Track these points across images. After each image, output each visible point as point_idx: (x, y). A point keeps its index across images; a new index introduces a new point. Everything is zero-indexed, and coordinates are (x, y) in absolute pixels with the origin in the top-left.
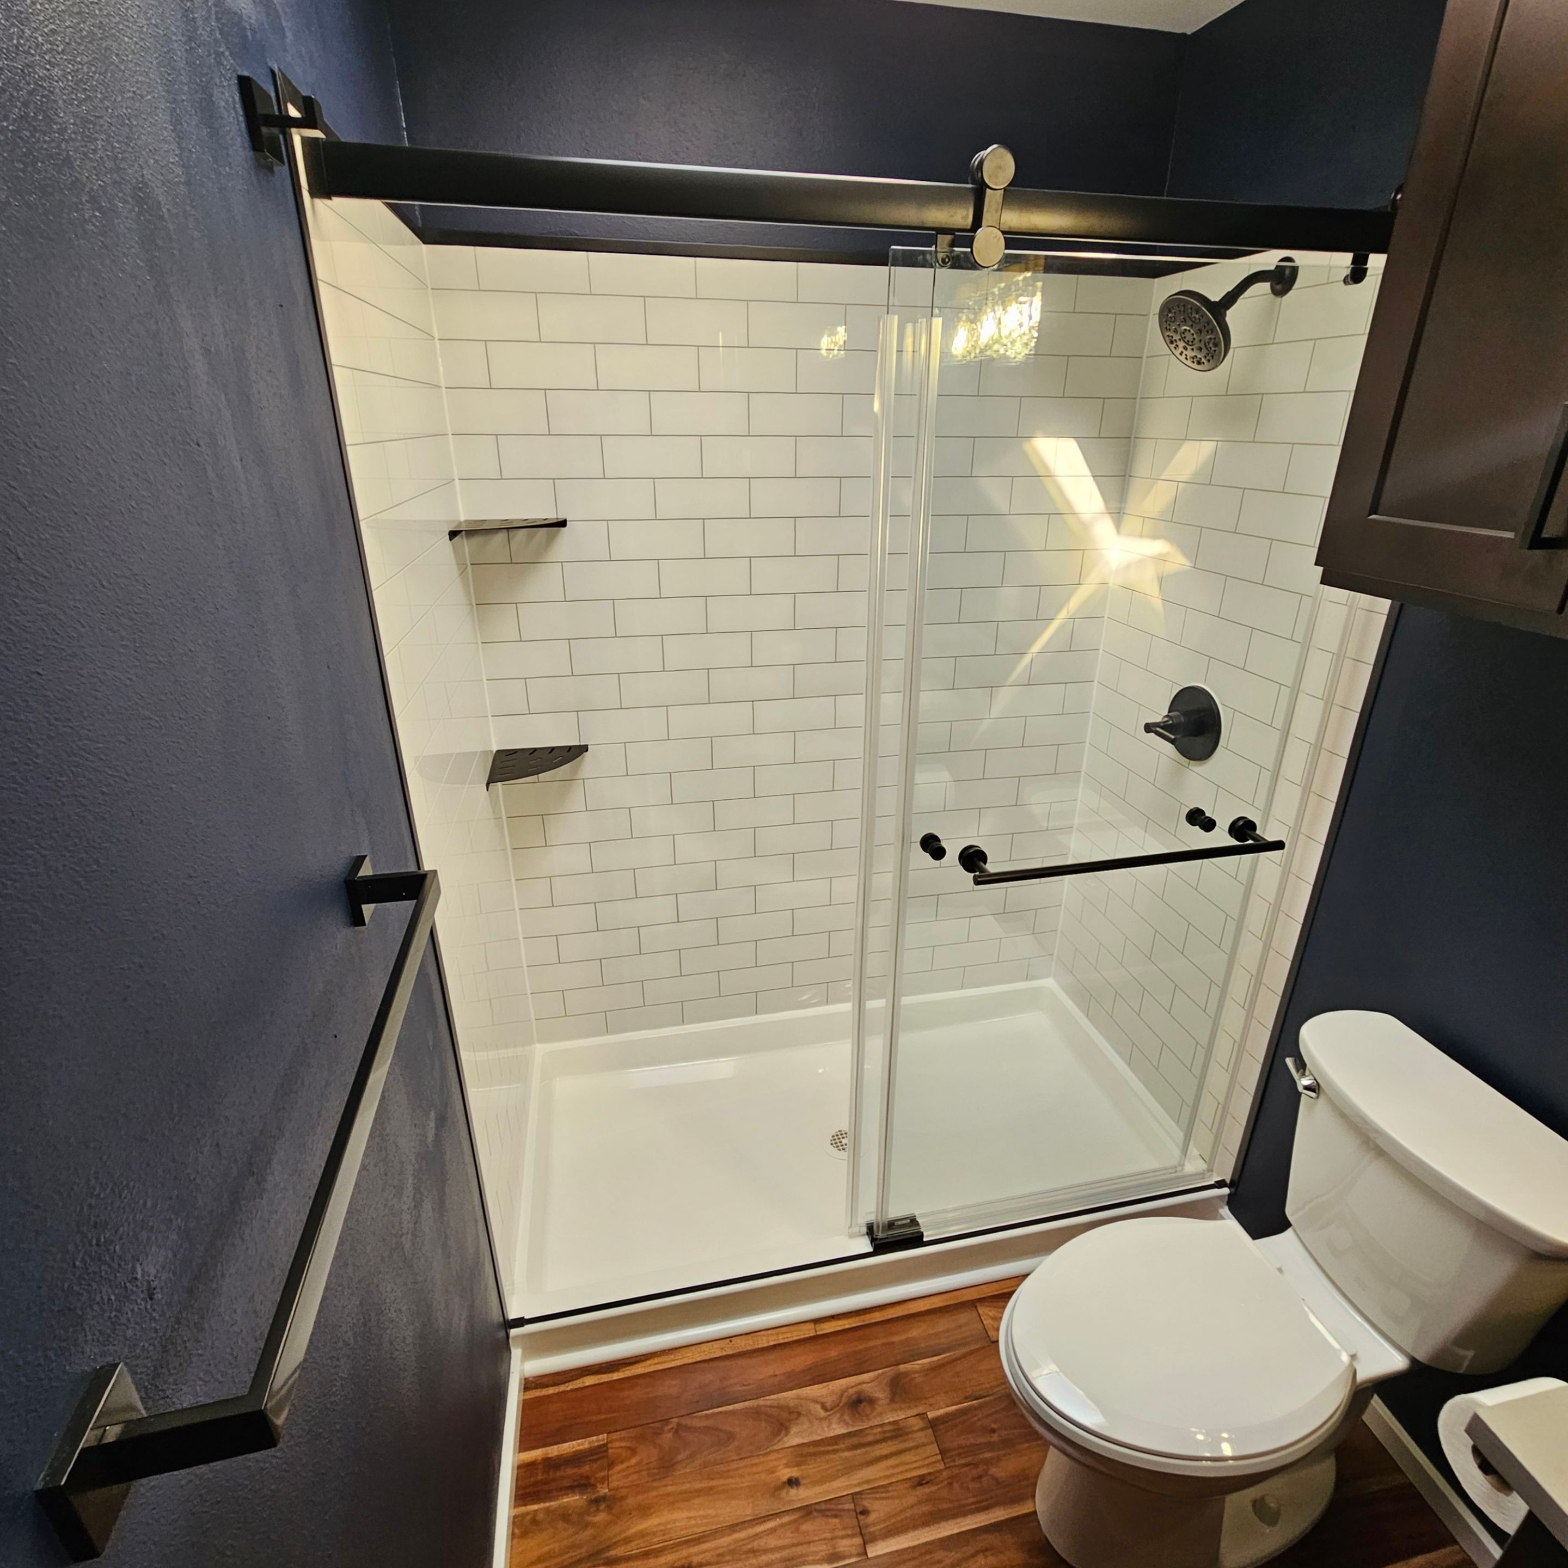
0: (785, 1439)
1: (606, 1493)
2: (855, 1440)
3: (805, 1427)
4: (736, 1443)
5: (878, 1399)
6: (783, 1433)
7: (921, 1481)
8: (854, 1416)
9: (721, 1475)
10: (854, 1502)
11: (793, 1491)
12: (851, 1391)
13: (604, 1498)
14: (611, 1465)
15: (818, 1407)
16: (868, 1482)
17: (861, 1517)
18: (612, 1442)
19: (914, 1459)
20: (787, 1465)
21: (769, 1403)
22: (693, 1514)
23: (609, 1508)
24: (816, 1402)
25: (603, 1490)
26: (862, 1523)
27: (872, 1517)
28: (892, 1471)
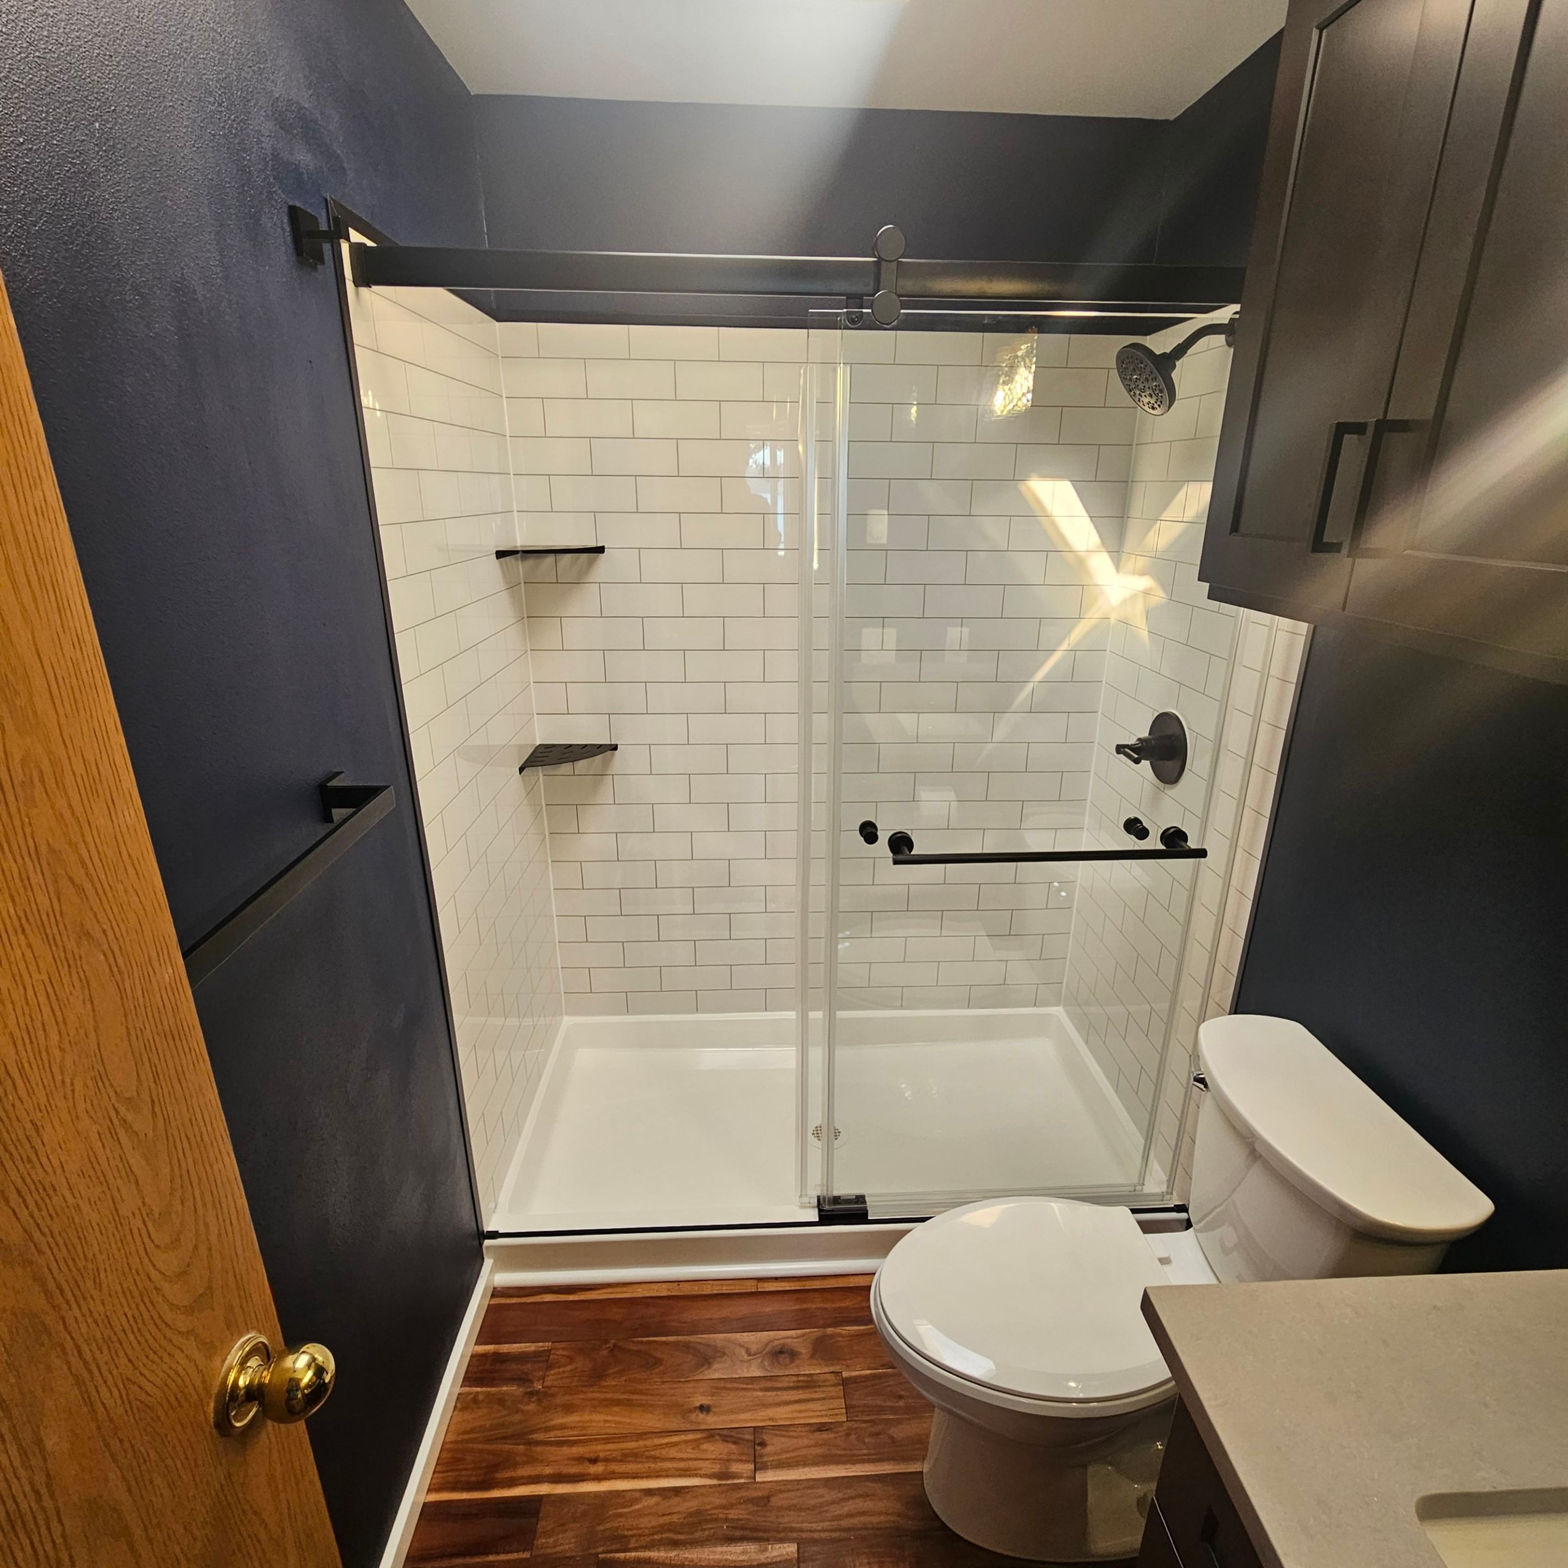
0: (706, 1372)
1: (539, 1389)
2: (769, 1384)
3: (726, 1365)
4: (662, 1368)
5: (800, 1353)
6: (706, 1366)
7: (822, 1428)
8: (773, 1364)
9: (641, 1393)
10: (754, 1434)
11: (702, 1416)
12: (776, 1342)
13: (537, 1393)
14: (549, 1368)
15: (743, 1352)
16: (772, 1419)
17: (758, 1448)
18: (557, 1349)
19: (821, 1408)
20: (703, 1394)
21: (699, 1340)
22: (609, 1418)
23: (539, 1401)
24: (743, 1346)
25: (538, 1386)
26: (757, 1453)
27: (769, 1449)
28: (796, 1415)
